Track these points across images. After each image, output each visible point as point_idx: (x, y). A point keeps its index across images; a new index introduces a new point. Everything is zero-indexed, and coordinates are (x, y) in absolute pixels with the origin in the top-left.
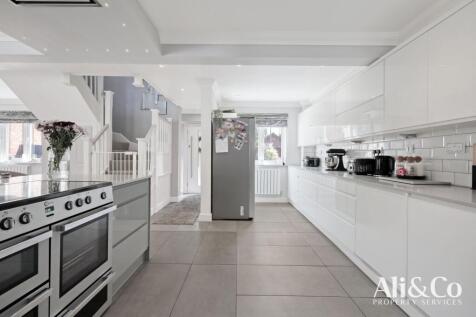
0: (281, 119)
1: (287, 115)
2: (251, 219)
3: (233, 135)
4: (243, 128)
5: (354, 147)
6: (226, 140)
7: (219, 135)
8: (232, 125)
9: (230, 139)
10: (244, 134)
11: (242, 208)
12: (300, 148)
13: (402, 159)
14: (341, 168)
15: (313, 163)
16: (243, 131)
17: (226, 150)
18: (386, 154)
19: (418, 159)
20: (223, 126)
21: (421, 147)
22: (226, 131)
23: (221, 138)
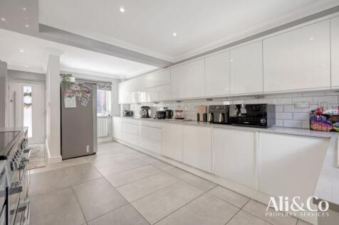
0: (107, 85)
1: (111, 83)
2: (95, 153)
3: (80, 95)
4: (87, 90)
5: (155, 105)
6: (74, 98)
7: (67, 95)
8: (79, 88)
9: (77, 98)
10: (89, 95)
11: (88, 147)
12: (120, 105)
13: (177, 111)
14: (148, 116)
15: (129, 114)
16: (88, 92)
17: (74, 105)
18: (169, 109)
19: (181, 111)
20: (71, 88)
21: (182, 106)
22: (74, 92)
23: (69, 96)
